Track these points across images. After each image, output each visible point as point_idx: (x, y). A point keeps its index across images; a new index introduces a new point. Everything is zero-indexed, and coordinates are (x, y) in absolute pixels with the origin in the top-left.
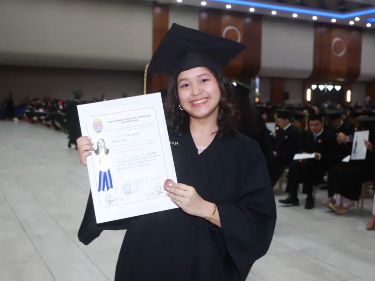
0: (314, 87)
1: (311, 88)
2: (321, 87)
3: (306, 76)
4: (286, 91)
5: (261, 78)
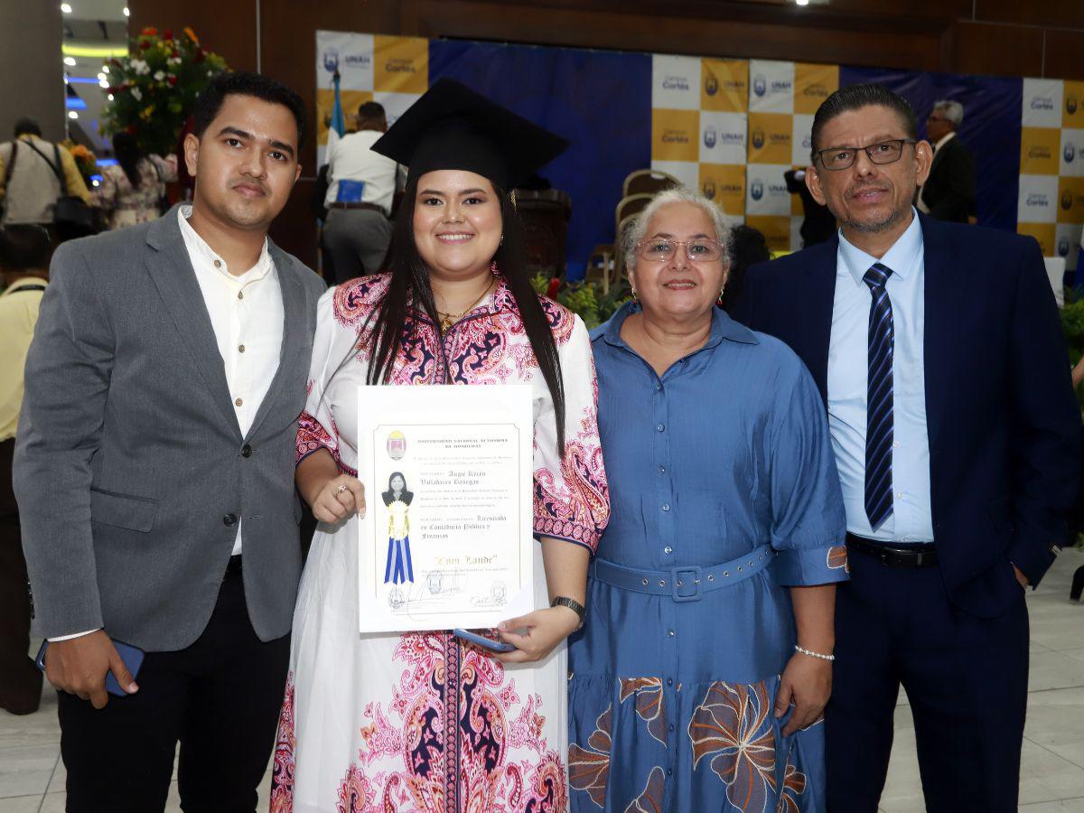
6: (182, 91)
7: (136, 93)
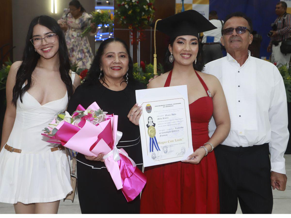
6: (139, 5)
7: (127, 6)
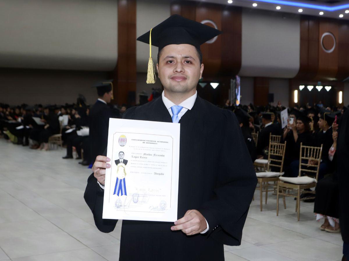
0: (302, 87)
1: (298, 89)
2: (310, 88)
3: (293, 75)
4: (271, 92)
5: (242, 78)
